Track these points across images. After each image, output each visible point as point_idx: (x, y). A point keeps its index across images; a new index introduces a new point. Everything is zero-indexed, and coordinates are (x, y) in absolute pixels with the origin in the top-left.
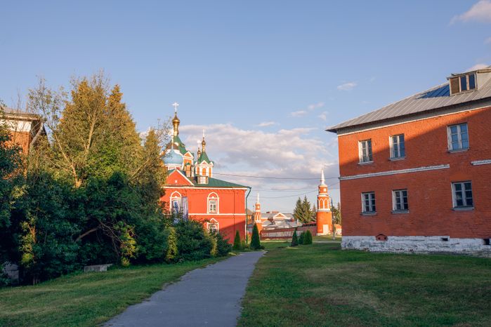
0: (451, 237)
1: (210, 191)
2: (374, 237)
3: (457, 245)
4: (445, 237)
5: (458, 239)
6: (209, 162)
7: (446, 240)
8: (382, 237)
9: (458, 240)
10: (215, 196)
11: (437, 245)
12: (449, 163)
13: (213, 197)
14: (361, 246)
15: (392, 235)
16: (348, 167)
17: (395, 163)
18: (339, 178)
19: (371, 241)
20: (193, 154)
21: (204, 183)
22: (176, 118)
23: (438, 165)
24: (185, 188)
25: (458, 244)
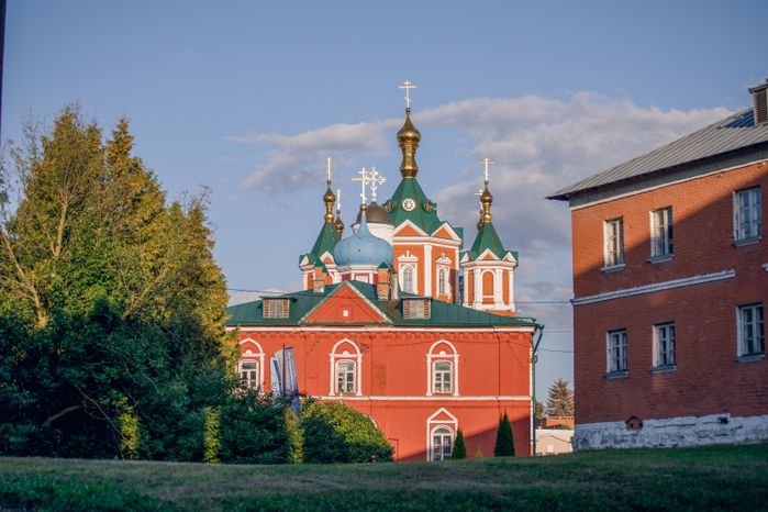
0: (732, 416)
1: (436, 336)
2: (623, 424)
3: (739, 431)
4: (723, 416)
5: (741, 418)
6: (502, 255)
7: (724, 421)
8: (634, 422)
9: (741, 420)
10: (449, 351)
11: (711, 431)
12: (734, 267)
13: (443, 354)
14: (603, 442)
15: (650, 417)
16: (589, 279)
17: (658, 266)
18: (572, 301)
19: (618, 433)
20: (459, 231)
21: (421, 315)
22: (409, 126)
23: (720, 271)
24: (369, 329)
25: (740, 427)
